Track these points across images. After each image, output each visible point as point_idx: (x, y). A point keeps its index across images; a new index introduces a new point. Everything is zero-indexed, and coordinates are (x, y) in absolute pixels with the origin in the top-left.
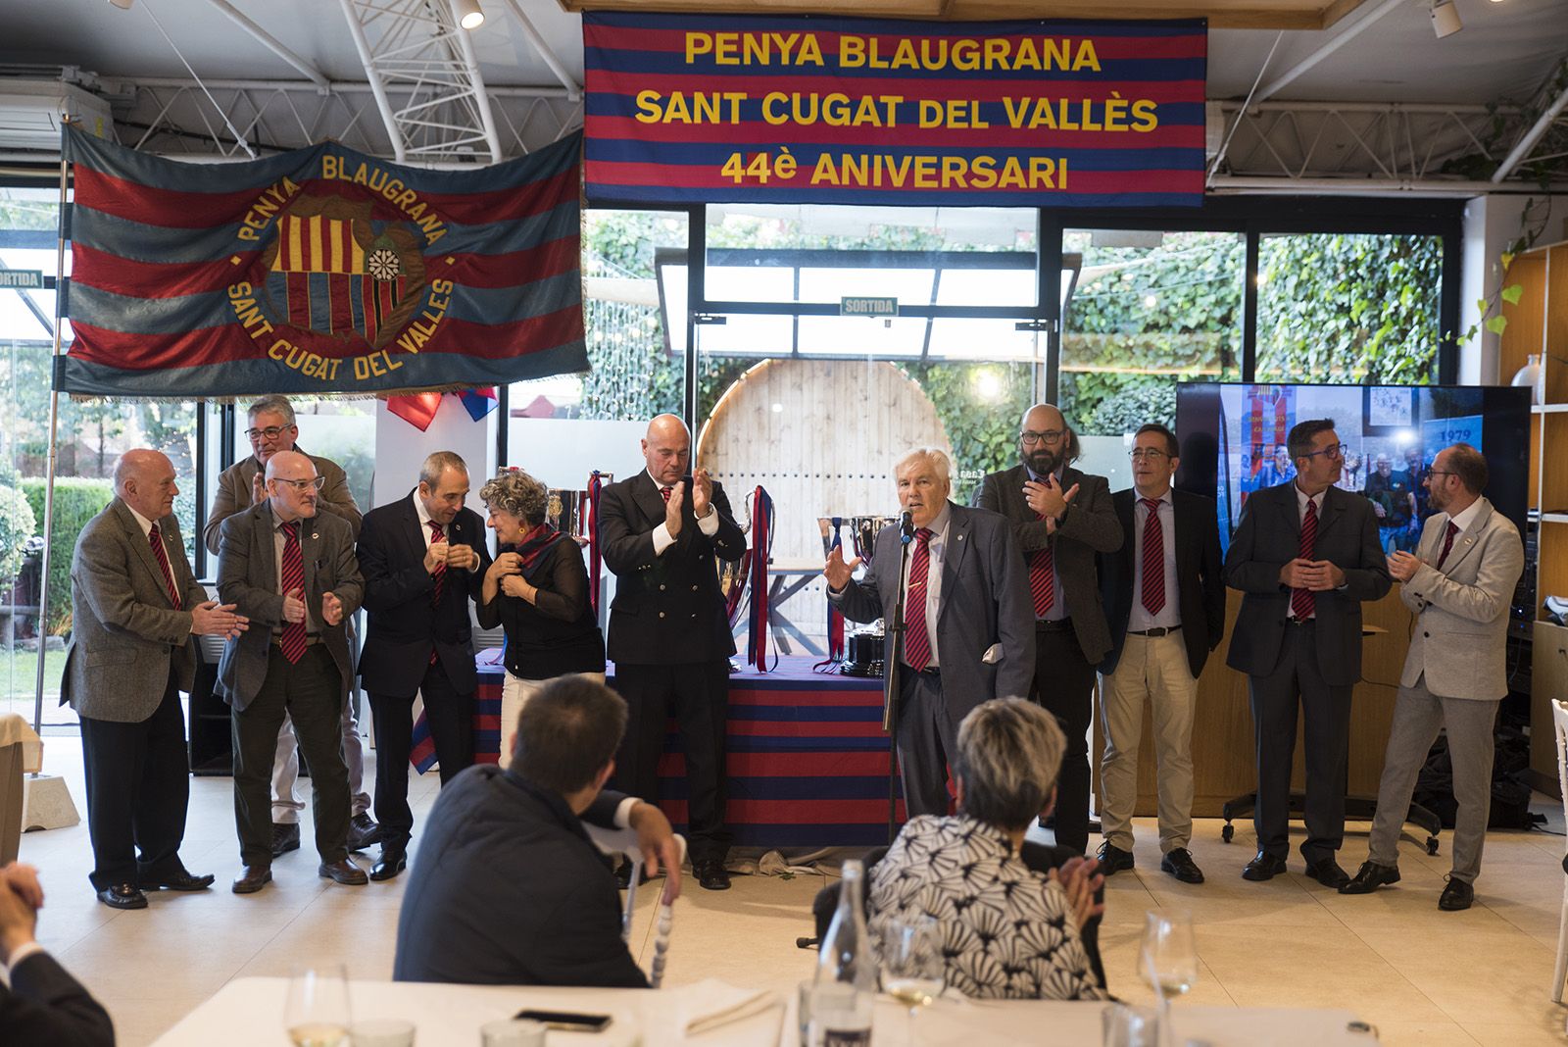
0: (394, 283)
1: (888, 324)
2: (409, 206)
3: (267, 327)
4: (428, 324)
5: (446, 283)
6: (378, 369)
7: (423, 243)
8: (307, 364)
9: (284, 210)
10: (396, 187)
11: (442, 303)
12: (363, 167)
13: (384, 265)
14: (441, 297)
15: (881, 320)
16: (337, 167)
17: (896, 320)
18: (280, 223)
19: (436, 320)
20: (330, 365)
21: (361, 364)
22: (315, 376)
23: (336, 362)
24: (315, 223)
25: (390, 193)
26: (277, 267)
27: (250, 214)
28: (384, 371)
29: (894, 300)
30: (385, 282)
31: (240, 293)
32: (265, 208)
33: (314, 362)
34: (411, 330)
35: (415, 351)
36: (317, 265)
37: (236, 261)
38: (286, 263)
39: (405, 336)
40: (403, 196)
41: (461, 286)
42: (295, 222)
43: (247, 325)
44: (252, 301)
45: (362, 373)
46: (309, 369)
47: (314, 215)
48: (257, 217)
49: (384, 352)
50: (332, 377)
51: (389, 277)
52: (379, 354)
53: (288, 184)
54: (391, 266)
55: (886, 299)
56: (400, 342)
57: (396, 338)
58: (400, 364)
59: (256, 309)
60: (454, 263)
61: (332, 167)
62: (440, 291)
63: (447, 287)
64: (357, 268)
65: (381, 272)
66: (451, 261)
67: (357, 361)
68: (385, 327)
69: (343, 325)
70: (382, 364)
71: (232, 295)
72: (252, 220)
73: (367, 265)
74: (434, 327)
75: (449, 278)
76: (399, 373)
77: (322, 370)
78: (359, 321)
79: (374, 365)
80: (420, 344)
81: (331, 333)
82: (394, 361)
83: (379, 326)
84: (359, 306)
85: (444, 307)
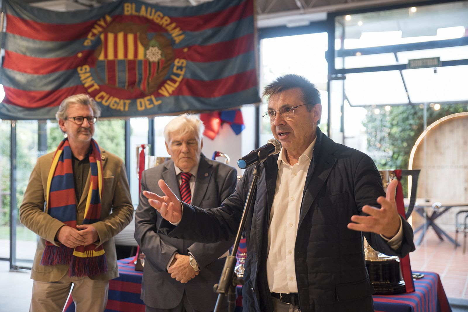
0: (158, 63)
1: (435, 72)
2: (167, 25)
3: (96, 87)
4: (174, 81)
6: (150, 104)
7: (172, 42)
9: (105, 31)
10: (159, 16)
11: (181, 70)
12: (143, 8)
13: (154, 54)
15: (432, 69)
16: (132, 8)
17: (440, 69)
18: (102, 37)
19: (179, 79)
20: (125, 104)
21: (141, 103)
24: (121, 36)
25: (157, 19)
26: (102, 57)
27: (90, 34)
28: (152, 106)
29: (438, 58)
30: (154, 63)
31: (84, 71)
32: (96, 30)
33: (116, 102)
36: (121, 56)
37: (80, 55)
38: (106, 56)
40: (164, 21)
41: (191, 62)
42: (111, 36)
43: (86, 85)
44: (89, 74)
45: (141, 106)
46: (113, 105)
47: (120, 31)
48: (94, 35)
50: (127, 109)
51: (156, 60)
52: (148, 98)
53: (108, 18)
54: (157, 54)
55: (433, 59)
56: (160, 91)
57: (158, 89)
58: (159, 102)
59: (90, 79)
60: (188, 51)
61: (129, 9)
62: (179, 64)
63: (183, 63)
64: (141, 57)
65: (152, 58)
66: (186, 50)
67: (138, 101)
68: (151, 84)
69: (132, 84)
70: (151, 101)
71: (80, 72)
72: (92, 36)
73: (145, 54)
75: (184, 58)
76: (160, 106)
77: (121, 106)
78: (140, 81)
79: (147, 103)
80: (170, 91)
81: (126, 88)
82: (157, 101)
83: (148, 83)
84: (140, 75)
85: (182, 73)
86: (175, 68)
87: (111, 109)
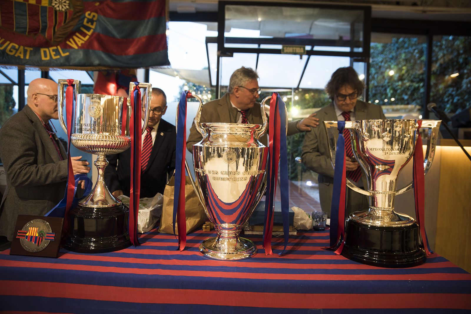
0: (66, 13)
1: (301, 58)
4: (85, 35)
5: (93, 14)
6: (55, 55)
8: (9, 48)
11: (92, 24)
13: (61, 3)
14: (91, 21)
15: (299, 56)
19: (89, 33)
20: (25, 52)
21: (45, 52)
22: (16, 55)
23: (29, 49)
28: (58, 57)
29: (304, 48)
30: (61, 12)
33: (13, 48)
34: (75, 37)
35: (76, 47)
39: (71, 40)
41: (102, 16)
45: (46, 56)
46: (10, 51)
49: (59, 47)
50: (27, 57)
51: (63, 10)
52: (55, 48)
54: (65, 4)
56: (68, 43)
57: (66, 40)
58: (67, 54)
60: (99, 5)
62: (90, 17)
63: (94, 16)
64: (45, 3)
65: (59, 7)
66: (97, 4)
67: (42, 50)
68: (58, 33)
69: (34, 30)
70: (57, 52)
73: (50, 2)
74: (87, 37)
75: (96, 12)
76: (67, 58)
77: (20, 53)
78: (44, 29)
79: (53, 53)
80: (80, 45)
81: (27, 34)
82: (64, 52)
83: (54, 32)
84: (44, 22)
85: (93, 27)
86: (86, 20)
87: (8, 54)
